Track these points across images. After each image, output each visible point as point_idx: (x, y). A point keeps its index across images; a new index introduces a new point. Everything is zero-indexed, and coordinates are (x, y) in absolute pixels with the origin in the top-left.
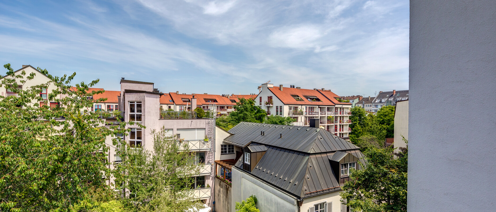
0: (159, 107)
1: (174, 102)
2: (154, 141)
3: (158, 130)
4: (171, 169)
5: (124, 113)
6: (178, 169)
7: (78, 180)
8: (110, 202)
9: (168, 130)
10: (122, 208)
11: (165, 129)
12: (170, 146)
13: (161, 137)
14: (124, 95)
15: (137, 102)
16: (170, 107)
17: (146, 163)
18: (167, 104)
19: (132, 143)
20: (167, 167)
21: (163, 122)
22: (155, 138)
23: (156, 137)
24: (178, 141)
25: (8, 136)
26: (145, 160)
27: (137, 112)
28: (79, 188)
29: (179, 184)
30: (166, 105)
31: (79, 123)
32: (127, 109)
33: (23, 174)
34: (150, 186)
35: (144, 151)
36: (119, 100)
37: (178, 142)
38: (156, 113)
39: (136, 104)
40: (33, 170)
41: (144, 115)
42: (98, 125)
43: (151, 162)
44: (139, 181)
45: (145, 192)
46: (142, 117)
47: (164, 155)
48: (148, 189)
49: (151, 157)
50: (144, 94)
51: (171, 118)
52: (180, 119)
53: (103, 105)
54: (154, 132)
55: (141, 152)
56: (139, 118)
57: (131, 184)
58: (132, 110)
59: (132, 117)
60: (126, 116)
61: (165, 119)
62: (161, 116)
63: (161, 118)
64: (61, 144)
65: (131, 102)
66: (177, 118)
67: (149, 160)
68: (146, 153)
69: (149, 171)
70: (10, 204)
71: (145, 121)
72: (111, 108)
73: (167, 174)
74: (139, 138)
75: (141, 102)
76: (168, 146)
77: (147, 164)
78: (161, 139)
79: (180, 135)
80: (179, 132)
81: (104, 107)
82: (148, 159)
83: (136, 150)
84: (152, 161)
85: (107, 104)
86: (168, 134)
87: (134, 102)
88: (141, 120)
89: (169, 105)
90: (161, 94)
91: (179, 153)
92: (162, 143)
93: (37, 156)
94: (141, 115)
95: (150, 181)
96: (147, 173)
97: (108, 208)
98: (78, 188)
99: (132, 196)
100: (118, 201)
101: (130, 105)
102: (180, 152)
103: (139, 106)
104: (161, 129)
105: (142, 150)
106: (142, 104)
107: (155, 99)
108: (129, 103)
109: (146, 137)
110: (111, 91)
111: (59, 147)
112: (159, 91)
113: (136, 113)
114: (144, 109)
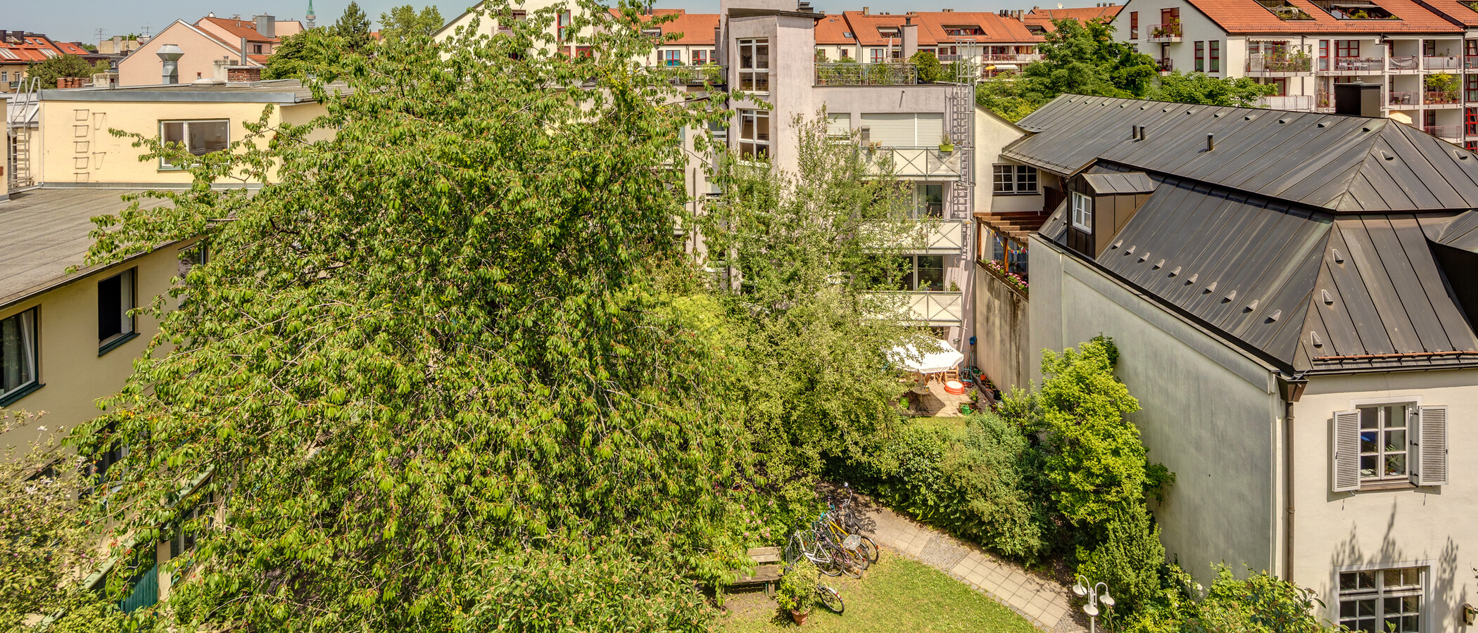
0: (813, 52)
1: (855, 37)
2: (798, 145)
3: (810, 116)
4: (844, 226)
5: (728, 69)
6: (864, 229)
7: (621, 233)
8: (695, 297)
9: (836, 115)
10: (721, 317)
11: (828, 115)
12: (842, 163)
13: (817, 134)
14: (727, 24)
15: (757, 41)
16: (845, 53)
17: (781, 204)
18: (838, 45)
19: (746, 149)
20: (834, 220)
21: (823, 92)
22: (800, 139)
23: (803, 133)
24: (864, 149)
25: (492, 122)
26: (777, 195)
27: (758, 67)
28: (623, 253)
29: (865, 271)
30: (835, 48)
31: (623, 93)
32: (734, 60)
33: (518, 208)
34: (788, 270)
35: (773, 172)
36: (718, 35)
37: (865, 152)
38: (806, 69)
39: (754, 45)
40: (535, 200)
41: (775, 75)
42: (664, 100)
43: (793, 203)
44: (764, 251)
45: (775, 281)
46: (770, 79)
47: (825, 186)
48: (786, 276)
49: (793, 188)
50: (775, 18)
51: (846, 84)
52: (869, 86)
53: (683, 49)
54: (798, 120)
55: (766, 172)
56: (763, 83)
57: (743, 258)
58: (746, 62)
59: (746, 81)
60: (731, 77)
61: (827, 86)
62: (819, 77)
63: (818, 83)
64: (588, 144)
65: (743, 42)
66: (861, 83)
67: (787, 196)
68: (779, 176)
69: (789, 227)
70: (494, 271)
71: (776, 89)
72: (702, 57)
73: (833, 239)
74: (763, 136)
75: (767, 41)
76: (838, 160)
77: (783, 207)
78: (816, 139)
79: (868, 130)
80: (866, 123)
81: (685, 56)
82: (784, 194)
83: (753, 168)
84: (793, 199)
85: (692, 48)
86: (838, 127)
87: (750, 42)
88: (766, 89)
89: (843, 48)
90: (817, 18)
91: (867, 182)
92: (820, 151)
93: (542, 169)
94: (767, 74)
95: (791, 254)
96: (783, 232)
97: (688, 311)
98: (620, 251)
99: (747, 289)
100: (712, 298)
101: (742, 47)
102: (870, 178)
103: (763, 51)
104: (818, 114)
105: (769, 169)
106: (770, 44)
107: (802, 30)
108: (740, 45)
109: (779, 133)
110: (702, 16)
111: (585, 151)
112: (812, 9)
113: (755, 70)
114: (775, 60)
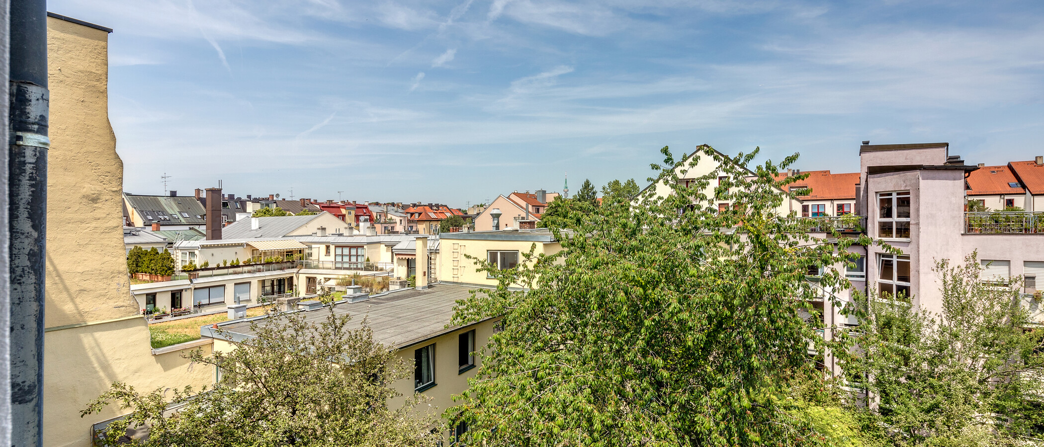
0: (962, 202)
1: (1024, 187)
2: (942, 288)
3: (957, 260)
4: (999, 369)
5: (867, 219)
6: (1025, 376)
7: (754, 346)
9: (988, 262)
10: (856, 431)
11: (974, 262)
12: (997, 308)
13: (965, 279)
14: (867, 181)
15: (898, 194)
16: (1010, 203)
17: (922, 340)
18: (1001, 195)
19: (885, 289)
20: (986, 362)
21: (975, 241)
22: (945, 282)
23: (949, 278)
24: (1027, 296)
26: (918, 332)
27: (899, 216)
29: (1028, 417)
30: (998, 198)
31: (757, 236)
32: (873, 211)
33: (675, 318)
34: (929, 402)
35: (913, 311)
36: (858, 190)
37: (1029, 299)
38: (953, 218)
39: (894, 197)
40: (688, 314)
41: (918, 224)
42: (796, 243)
43: (935, 340)
44: (903, 380)
45: (914, 409)
46: (912, 228)
47: (974, 328)
48: (926, 407)
49: (936, 327)
50: (918, 173)
51: (1006, 231)
52: (1036, 233)
53: (828, 204)
54: (943, 264)
55: (905, 311)
56: (904, 230)
57: (879, 383)
58: (887, 213)
59: (886, 229)
60: (870, 225)
61: (981, 234)
62: (970, 225)
63: (969, 230)
64: (730, 275)
65: (881, 195)
66: (1026, 231)
67: (929, 334)
68: (920, 315)
69: (931, 363)
71: (918, 236)
72: (846, 209)
73: (985, 380)
74: (904, 277)
75: (908, 193)
76: (992, 306)
77: (925, 343)
78: (964, 283)
79: (1034, 278)
80: (1031, 271)
81: (830, 209)
82: (927, 332)
83: (892, 306)
84: (936, 337)
85: (836, 203)
86: (989, 274)
87: (891, 194)
88: (908, 236)
89: (1007, 197)
90: (969, 170)
91: (1030, 330)
92: (969, 295)
93: (694, 292)
94: (908, 223)
95: (932, 386)
96: (925, 366)
100: (847, 413)
101: (881, 200)
102: (1034, 326)
103: (904, 202)
104: (967, 260)
105: (908, 308)
106: (911, 196)
107: (950, 182)
108: (879, 197)
109: (922, 276)
110: (846, 175)
111: (727, 281)
112: (963, 162)
113: (895, 219)
114: (918, 210)
